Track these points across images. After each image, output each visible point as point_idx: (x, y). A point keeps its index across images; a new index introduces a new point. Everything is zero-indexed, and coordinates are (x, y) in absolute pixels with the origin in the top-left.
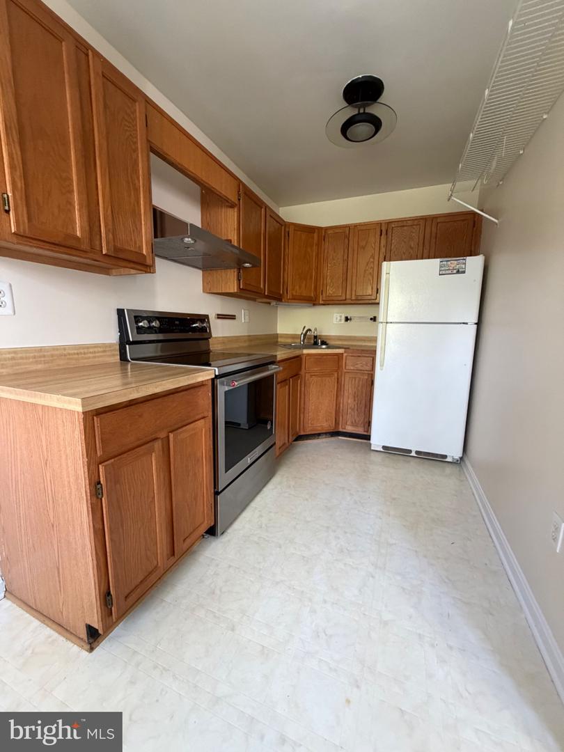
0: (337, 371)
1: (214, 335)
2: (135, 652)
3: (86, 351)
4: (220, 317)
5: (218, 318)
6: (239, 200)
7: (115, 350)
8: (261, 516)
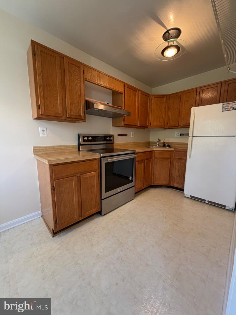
0: (170, 158)
1: (115, 143)
2: (63, 242)
3: (67, 147)
4: (119, 135)
5: (119, 136)
6: (124, 90)
7: (77, 147)
8: (121, 213)
